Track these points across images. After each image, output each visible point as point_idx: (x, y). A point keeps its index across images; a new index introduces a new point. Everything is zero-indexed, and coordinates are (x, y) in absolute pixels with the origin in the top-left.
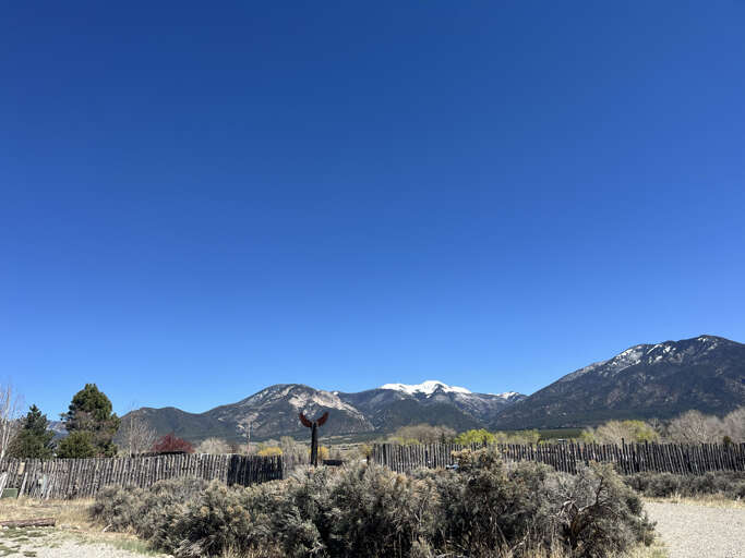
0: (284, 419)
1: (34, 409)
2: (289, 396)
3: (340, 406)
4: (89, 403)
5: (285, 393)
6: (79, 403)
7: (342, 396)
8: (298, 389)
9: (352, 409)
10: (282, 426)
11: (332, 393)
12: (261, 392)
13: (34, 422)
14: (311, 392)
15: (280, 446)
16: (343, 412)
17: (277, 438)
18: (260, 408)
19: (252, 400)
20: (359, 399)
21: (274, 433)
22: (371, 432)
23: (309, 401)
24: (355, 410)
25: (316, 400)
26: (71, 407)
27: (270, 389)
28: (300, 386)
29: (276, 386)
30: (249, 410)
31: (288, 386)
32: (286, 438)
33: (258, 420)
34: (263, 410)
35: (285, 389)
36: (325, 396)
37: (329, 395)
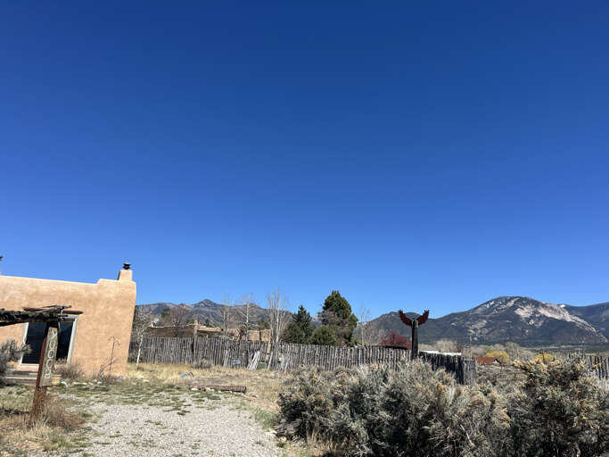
0: (511, 327)
1: (302, 308)
2: (514, 307)
3: (568, 318)
4: (336, 305)
5: (511, 304)
6: (328, 305)
7: (569, 309)
8: (523, 301)
9: (582, 321)
10: (509, 333)
11: (559, 305)
12: (488, 303)
13: (301, 317)
14: (536, 304)
15: (507, 351)
16: (572, 324)
17: (503, 343)
18: (488, 316)
19: (480, 309)
20: (589, 312)
21: (503, 339)
22: (604, 344)
23: (536, 312)
24: (585, 322)
25: (542, 311)
26: (324, 308)
27: (496, 300)
28: (526, 299)
29: (500, 299)
30: (477, 318)
31: (512, 298)
32: (512, 344)
33: (486, 326)
34: (490, 318)
35: (510, 300)
36: (552, 308)
37: (556, 307)
